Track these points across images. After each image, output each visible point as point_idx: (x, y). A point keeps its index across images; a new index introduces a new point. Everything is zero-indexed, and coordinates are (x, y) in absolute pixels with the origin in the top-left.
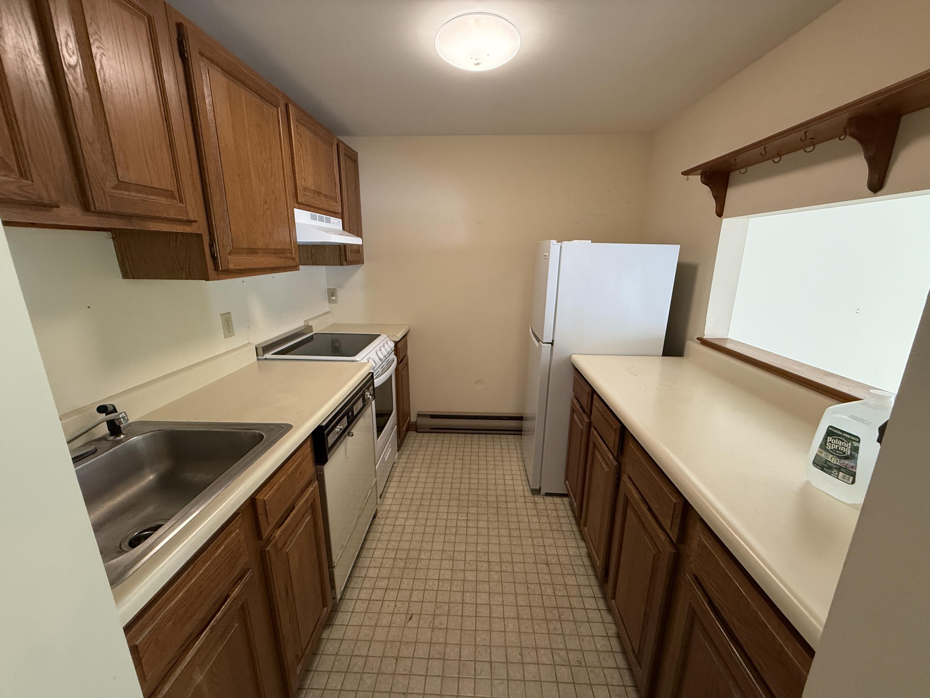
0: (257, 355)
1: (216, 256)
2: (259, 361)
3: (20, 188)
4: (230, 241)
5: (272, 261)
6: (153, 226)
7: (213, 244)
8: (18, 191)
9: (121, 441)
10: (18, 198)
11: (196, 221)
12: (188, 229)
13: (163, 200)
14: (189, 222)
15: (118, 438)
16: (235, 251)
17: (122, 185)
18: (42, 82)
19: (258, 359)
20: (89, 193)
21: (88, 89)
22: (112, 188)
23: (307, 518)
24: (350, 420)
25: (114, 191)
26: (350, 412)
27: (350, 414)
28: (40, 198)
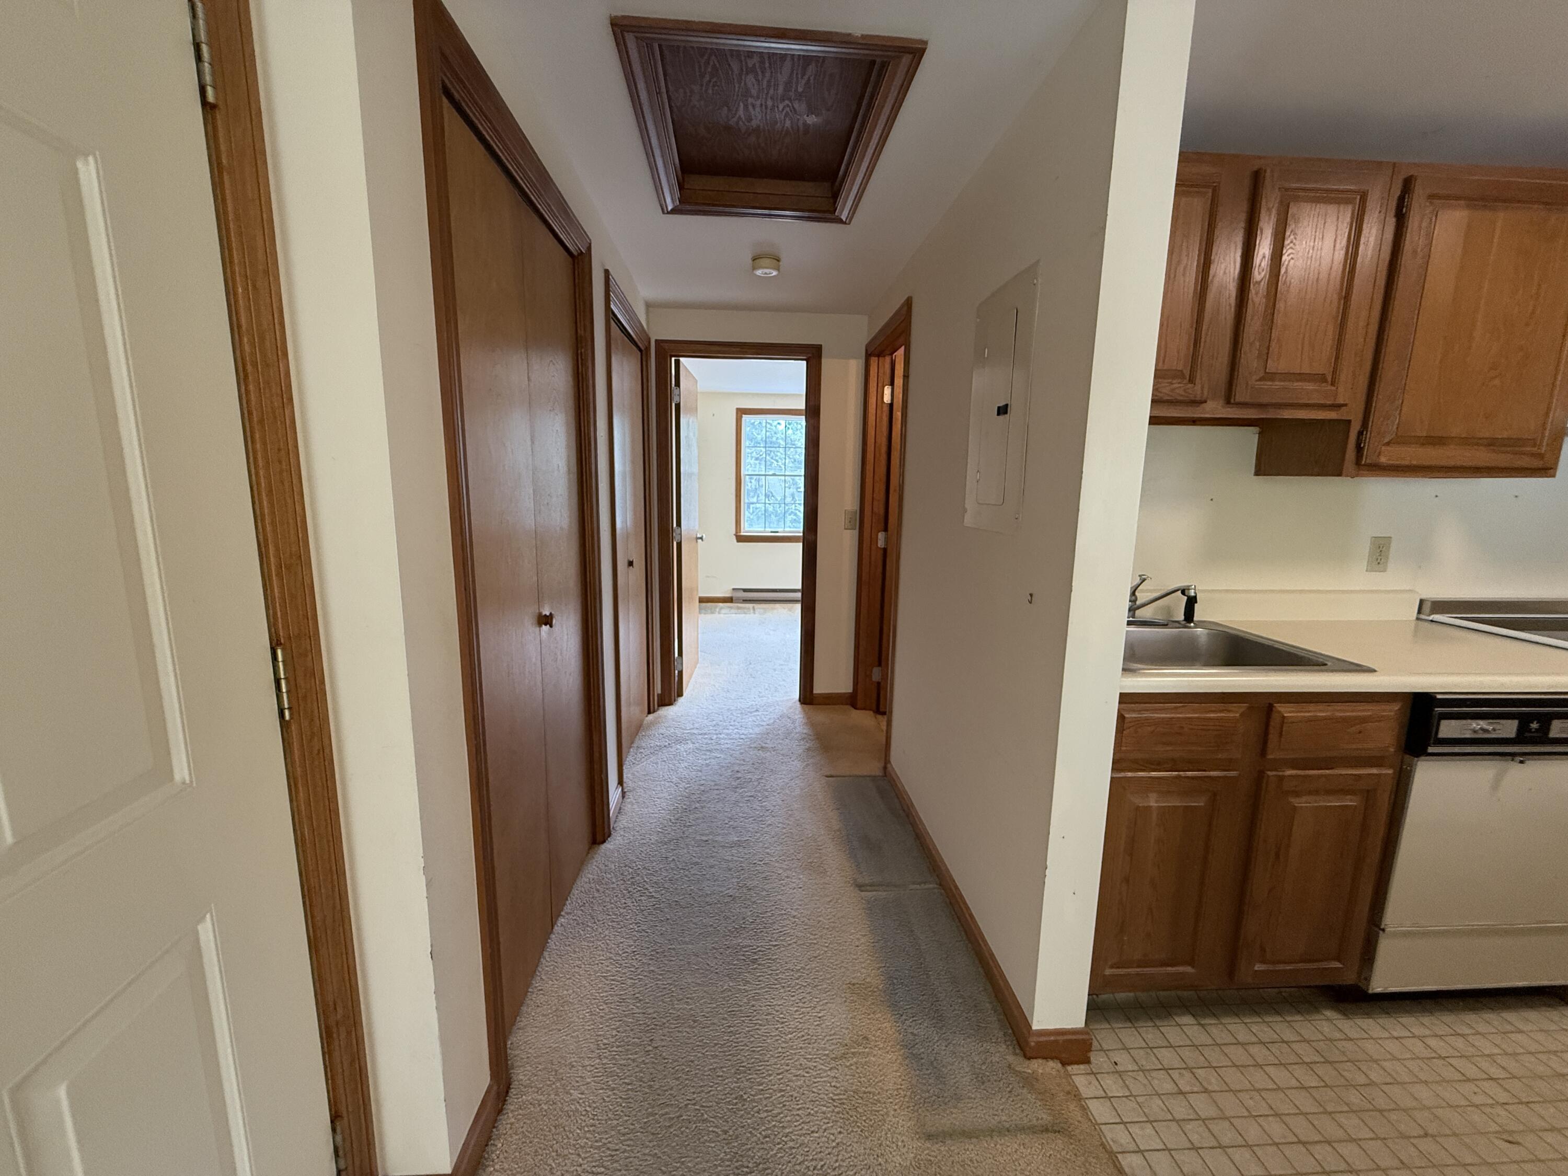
0: (1419, 612)
1: (1362, 445)
2: (1420, 622)
3: (1185, 390)
4: (1395, 427)
5: (1483, 457)
6: (1287, 414)
7: (1363, 431)
8: (1183, 393)
9: (1190, 627)
10: (1181, 398)
11: (1346, 405)
12: (1332, 415)
13: (1310, 386)
14: (1337, 407)
15: (1188, 625)
16: (1400, 440)
17: (1269, 376)
18: (1230, 305)
19: (1418, 619)
20: (1234, 387)
21: (1268, 296)
22: (1257, 381)
23: (1350, 801)
24: (1527, 734)
25: (1258, 383)
26: (1535, 722)
27: (1534, 725)
28: (1195, 397)
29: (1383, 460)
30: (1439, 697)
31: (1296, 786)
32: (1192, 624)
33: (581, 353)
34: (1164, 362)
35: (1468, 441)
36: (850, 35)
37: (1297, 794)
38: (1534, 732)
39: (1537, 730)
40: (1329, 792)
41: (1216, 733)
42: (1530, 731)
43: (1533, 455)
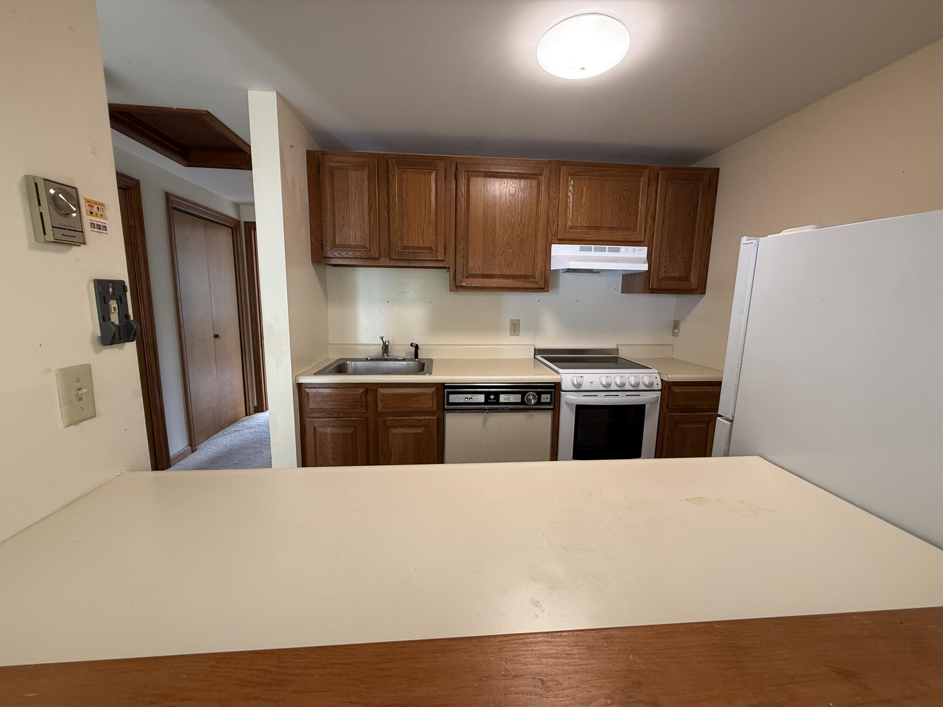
1: (455, 278)
6: (421, 264)
7: (455, 272)
11: (443, 260)
12: (440, 264)
13: (425, 252)
16: (471, 276)
17: (406, 248)
19: (534, 358)
20: (391, 252)
22: (401, 250)
23: (420, 430)
24: (489, 401)
25: (401, 251)
26: (492, 395)
27: (492, 397)
28: (372, 256)
29: (464, 284)
30: (446, 384)
31: (392, 424)
32: (417, 360)
33: (133, 233)
34: (355, 242)
35: (502, 276)
36: (171, 108)
37: (395, 427)
38: (493, 400)
39: (493, 399)
40: (409, 427)
41: (351, 401)
42: (491, 399)
43: (534, 282)
